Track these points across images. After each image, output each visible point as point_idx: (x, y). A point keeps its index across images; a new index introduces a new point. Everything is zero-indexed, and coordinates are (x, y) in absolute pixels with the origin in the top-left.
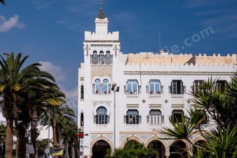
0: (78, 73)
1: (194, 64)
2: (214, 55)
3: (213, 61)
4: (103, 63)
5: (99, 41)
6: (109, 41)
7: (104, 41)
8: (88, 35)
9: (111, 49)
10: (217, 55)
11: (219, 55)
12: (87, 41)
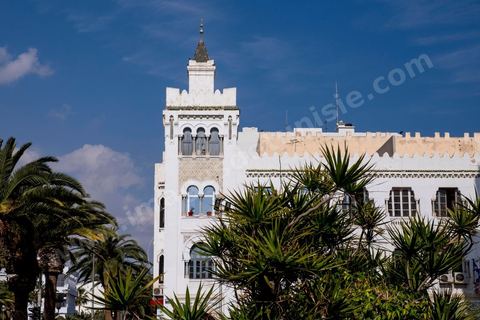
0: (154, 174)
1: (391, 155)
2: (437, 134)
3: (434, 148)
4: (204, 152)
5: (195, 108)
6: (216, 109)
7: (207, 108)
8: (172, 96)
9: (220, 124)
10: (442, 135)
11: (447, 134)
12: (171, 109)
